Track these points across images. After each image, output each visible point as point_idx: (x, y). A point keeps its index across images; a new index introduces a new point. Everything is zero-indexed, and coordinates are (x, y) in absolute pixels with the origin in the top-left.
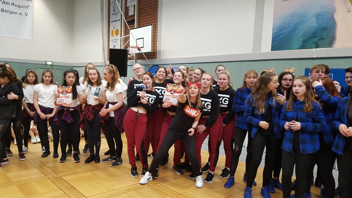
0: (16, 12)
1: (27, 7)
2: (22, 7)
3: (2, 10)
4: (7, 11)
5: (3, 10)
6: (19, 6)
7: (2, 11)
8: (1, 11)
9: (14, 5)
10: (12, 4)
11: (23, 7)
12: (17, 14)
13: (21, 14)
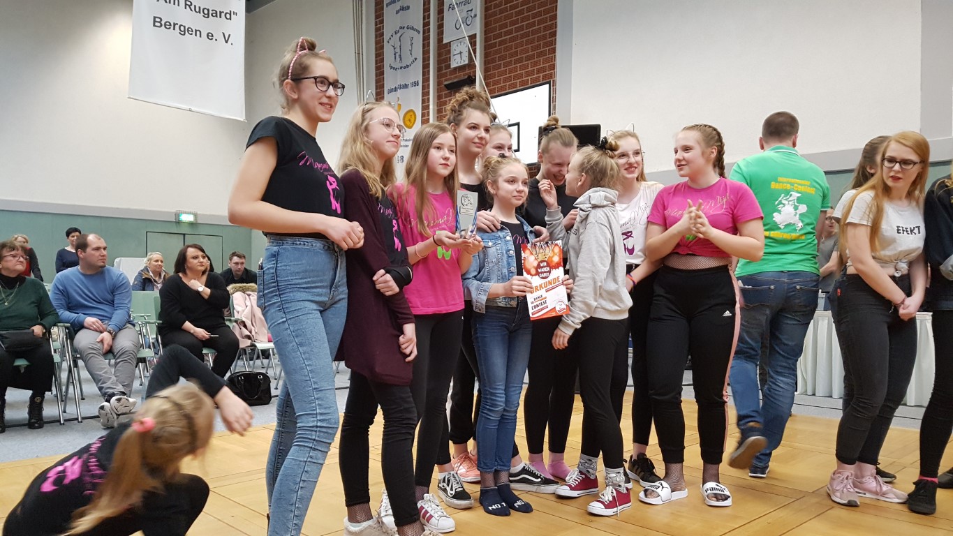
0: (196, 31)
1: (228, 16)
2: (215, 14)
3: (157, 22)
4: (172, 25)
5: (158, 20)
6: (206, 12)
7: (157, 24)
8: (154, 25)
9: (193, 7)
10: (186, 4)
11: (216, 16)
12: (200, 36)
13: (212, 36)
